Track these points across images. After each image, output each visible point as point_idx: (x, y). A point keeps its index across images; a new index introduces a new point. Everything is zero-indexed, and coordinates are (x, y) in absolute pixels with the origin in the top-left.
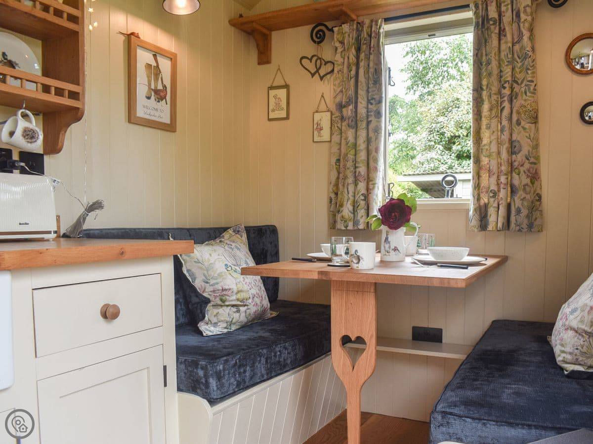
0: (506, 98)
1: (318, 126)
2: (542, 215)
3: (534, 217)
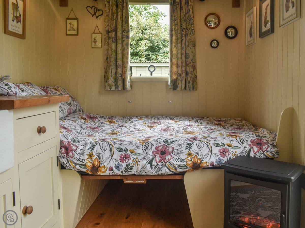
0: (184, 36)
1: (94, 40)
2: (197, 84)
3: (194, 85)
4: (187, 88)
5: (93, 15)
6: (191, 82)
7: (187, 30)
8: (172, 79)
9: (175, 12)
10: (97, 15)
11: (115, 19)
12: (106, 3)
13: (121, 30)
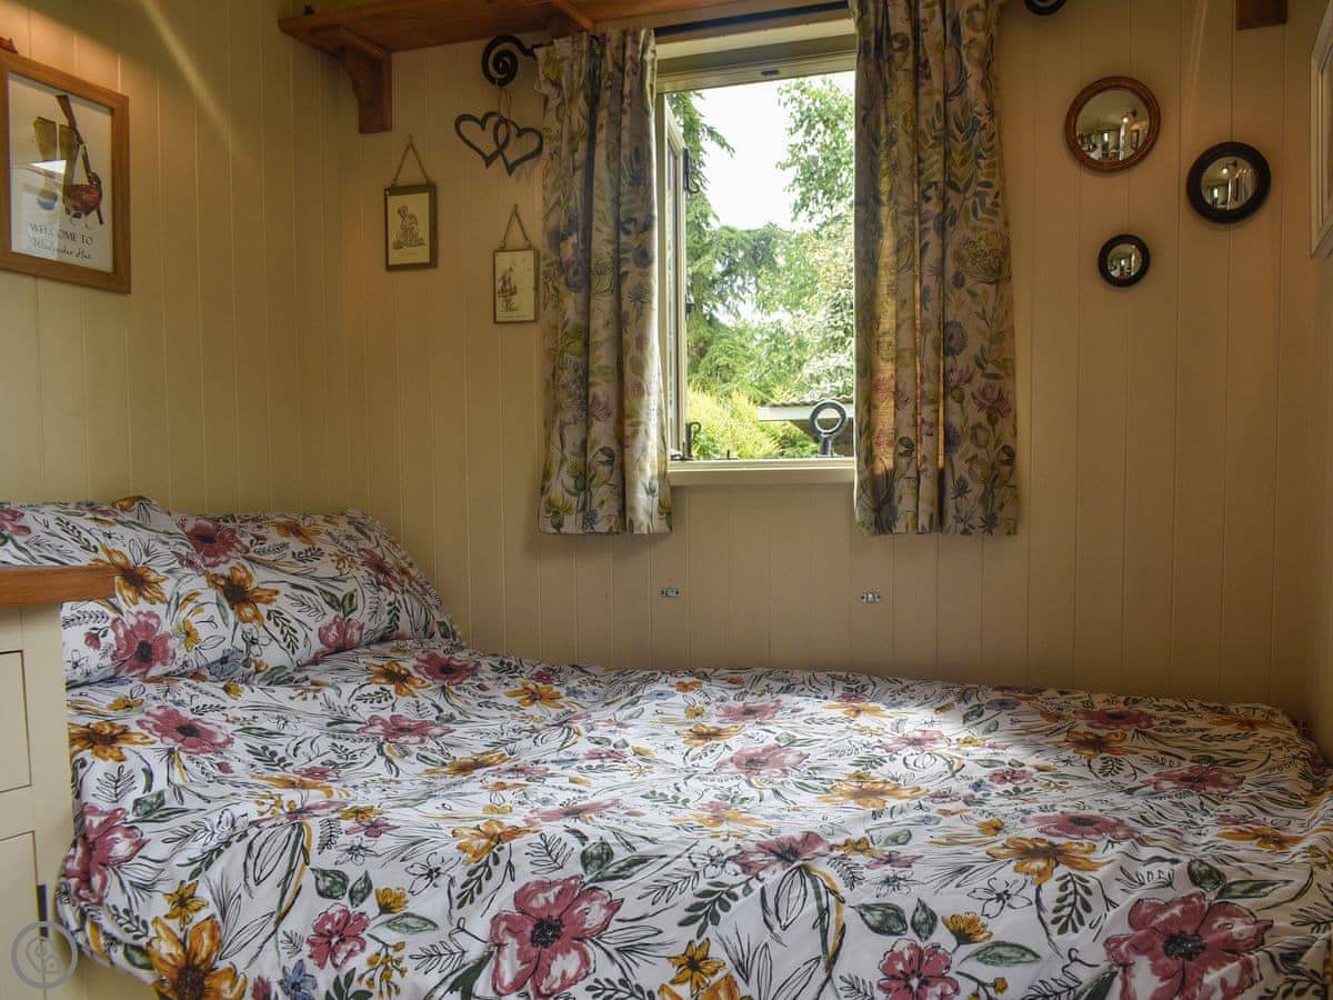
0: (930, 224)
1: (504, 284)
2: (1016, 496)
3: (997, 501)
4: (950, 521)
5: (489, 161)
6: (976, 489)
7: (951, 193)
8: (866, 474)
9: (889, 95)
10: (512, 154)
11: (579, 168)
12: (547, 89)
13: (611, 222)
